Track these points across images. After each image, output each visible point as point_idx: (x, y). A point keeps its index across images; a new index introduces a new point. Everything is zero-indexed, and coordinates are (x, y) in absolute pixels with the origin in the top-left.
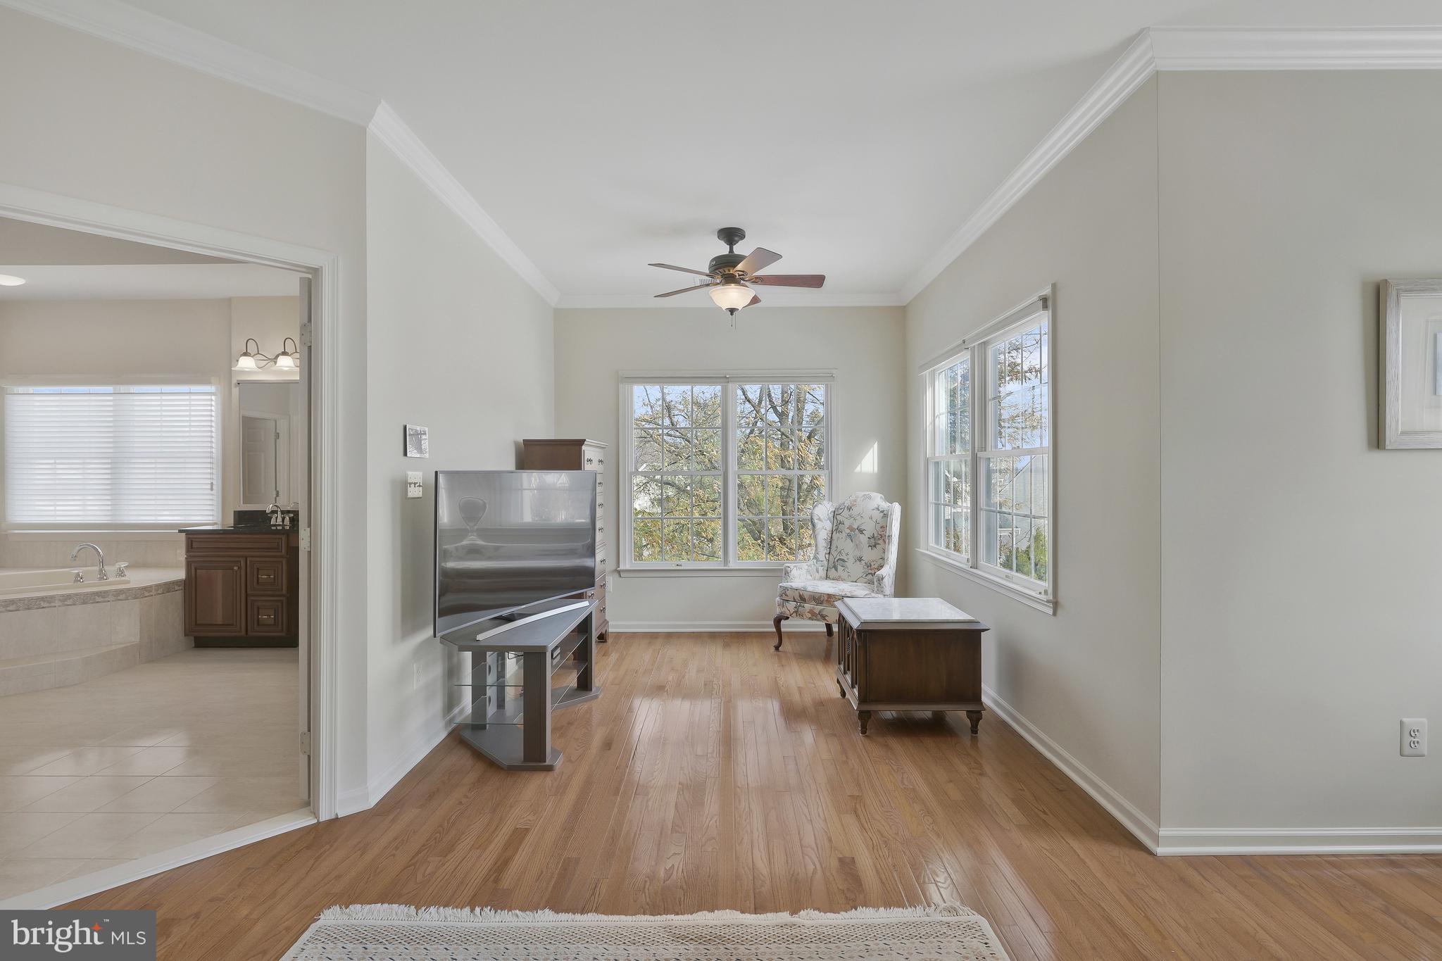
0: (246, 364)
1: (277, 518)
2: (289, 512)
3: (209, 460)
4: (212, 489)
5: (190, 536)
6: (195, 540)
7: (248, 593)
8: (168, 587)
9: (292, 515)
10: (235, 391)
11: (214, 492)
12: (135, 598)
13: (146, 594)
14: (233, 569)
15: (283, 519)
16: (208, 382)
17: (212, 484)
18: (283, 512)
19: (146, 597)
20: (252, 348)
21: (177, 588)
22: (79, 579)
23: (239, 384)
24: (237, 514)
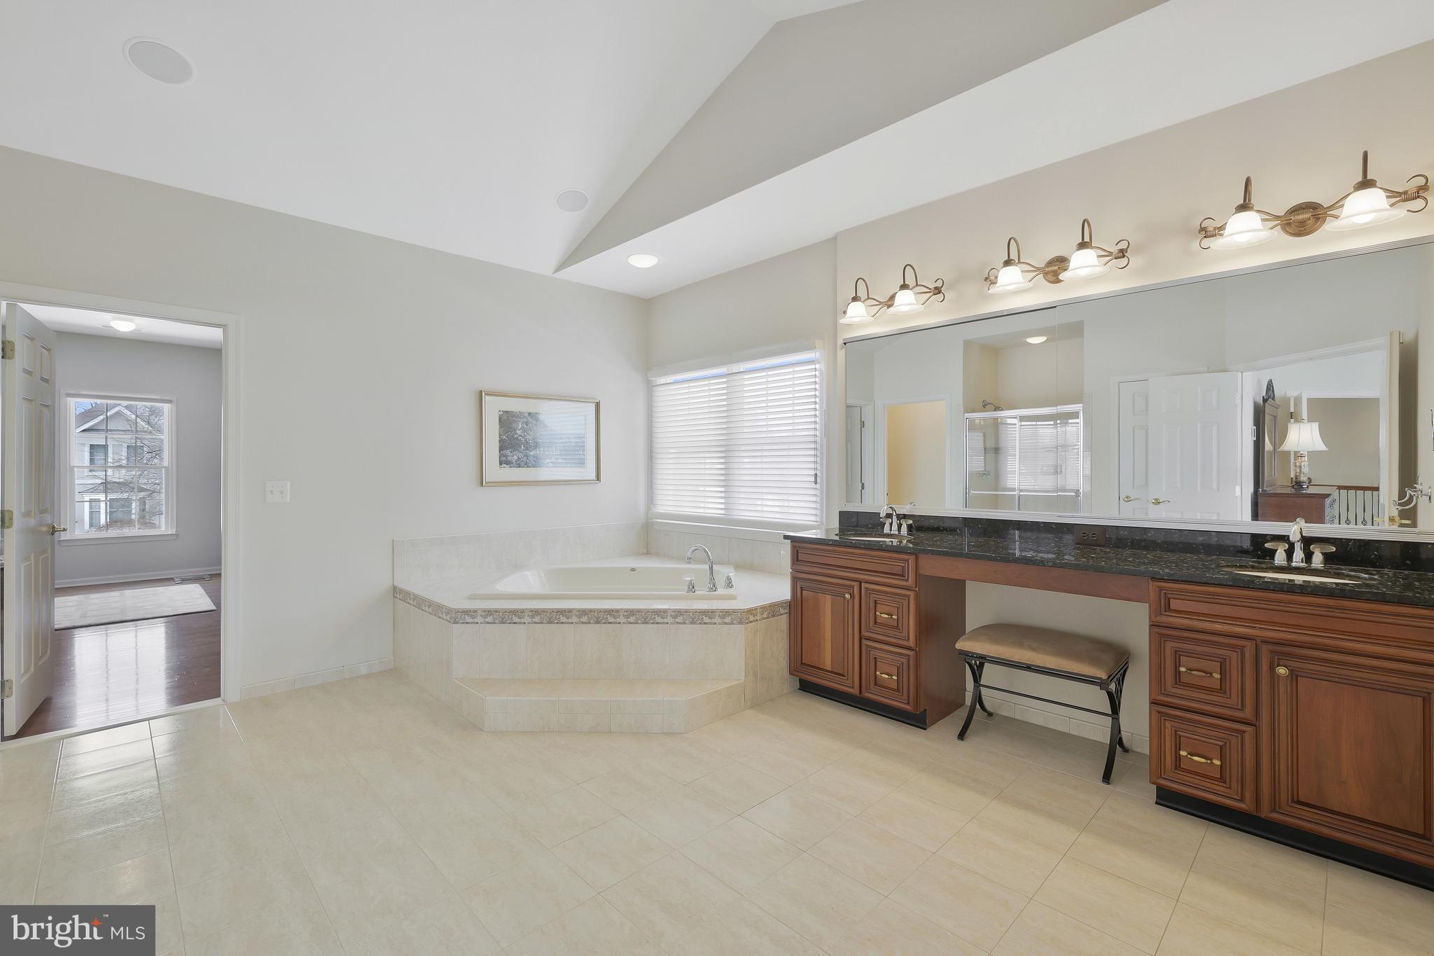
0: (857, 312)
1: (891, 524)
2: (905, 517)
3: (813, 446)
4: (816, 483)
5: (797, 544)
6: (800, 547)
7: (863, 633)
8: (772, 610)
9: (911, 522)
10: (841, 354)
11: (818, 486)
12: (740, 623)
13: (752, 618)
14: (844, 597)
15: (900, 526)
16: (812, 348)
17: (816, 475)
18: (900, 517)
19: (751, 622)
20: (862, 293)
21: (782, 611)
22: (692, 588)
23: (845, 344)
24: (842, 515)
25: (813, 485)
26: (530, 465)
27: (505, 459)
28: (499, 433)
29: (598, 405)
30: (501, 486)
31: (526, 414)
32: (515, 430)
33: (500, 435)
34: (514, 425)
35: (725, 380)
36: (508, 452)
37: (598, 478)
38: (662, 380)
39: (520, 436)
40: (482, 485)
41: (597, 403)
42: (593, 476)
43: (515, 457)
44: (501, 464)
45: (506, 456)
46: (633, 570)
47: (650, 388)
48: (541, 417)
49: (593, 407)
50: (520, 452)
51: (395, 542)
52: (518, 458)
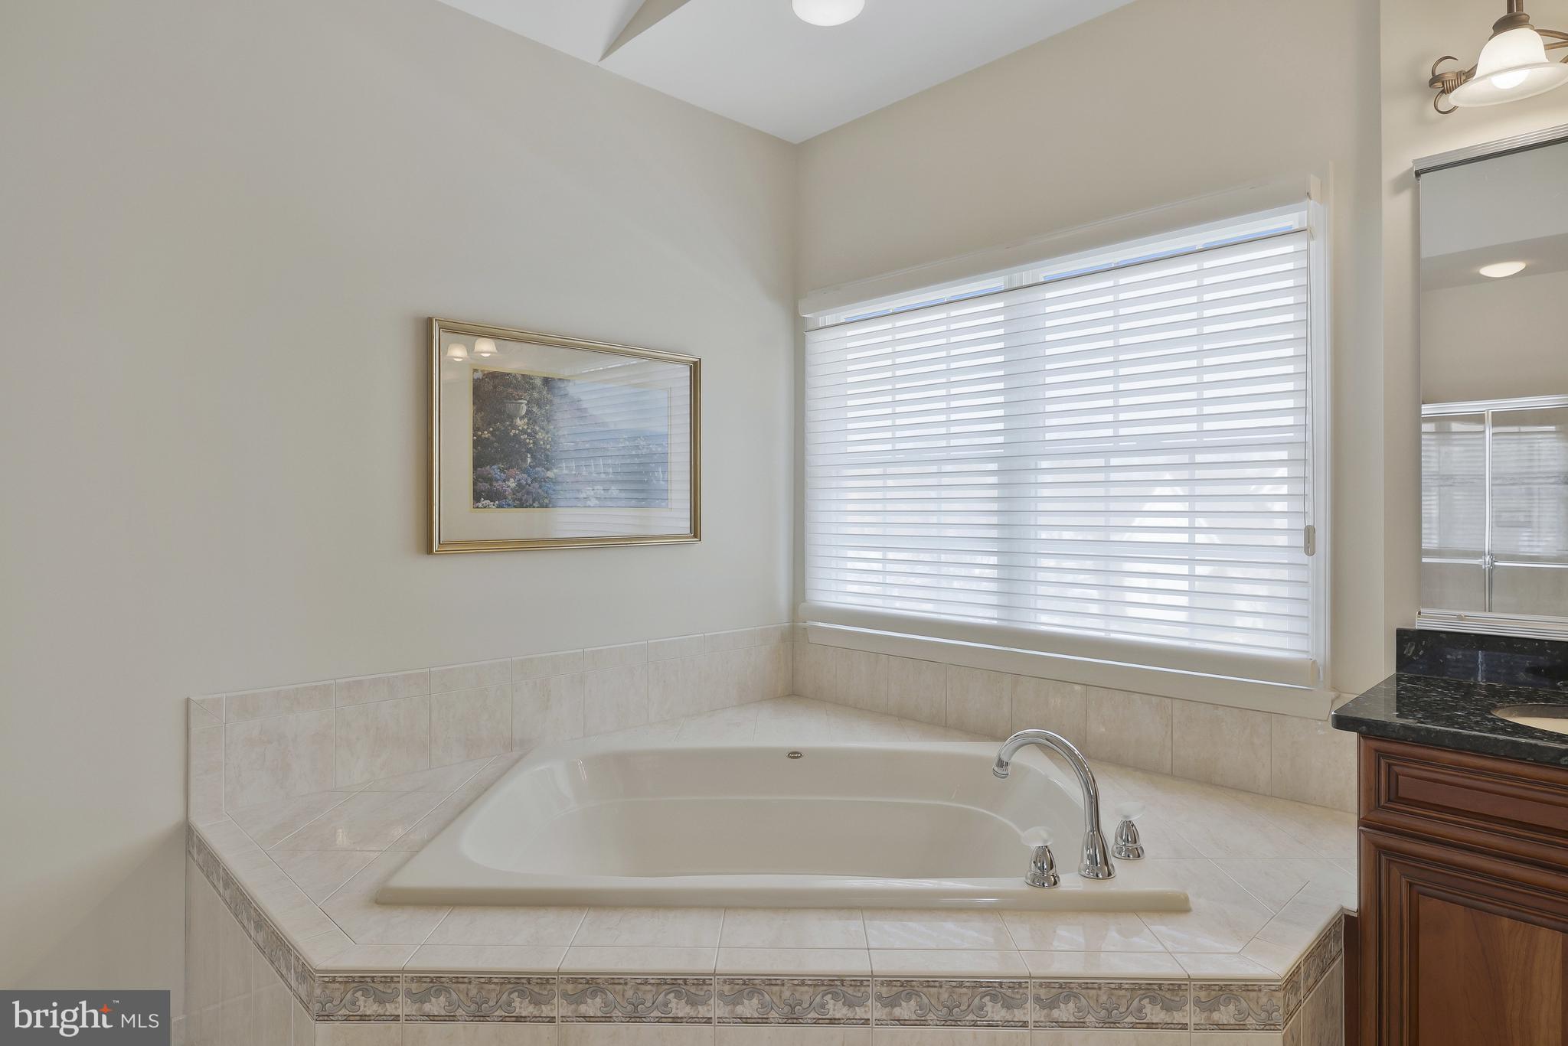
5: (1385, 746)
6: (1394, 758)
8: (1321, 955)
11: (1318, 562)
12: (1268, 1024)
13: (1293, 1002)
19: (1291, 1015)
21: (1335, 948)
22: (1045, 868)
23: (1418, 174)
24: (1404, 637)
25: (1304, 558)
26: (546, 501)
27: (487, 486)
28: (474, 425)
29: (695, 369)
30: (478, 552)
31: (538, 382)
32: (511, 417)
33: (476, 429)
34: (510, 407)
35: (1001, 305)
36: (494, 471)
37: (696, 531)
38: (829, 319)
39: (524, 432)
40: (429, 550)
41: (695, 363)
42: (684, 526)
43: (512, 484)
44: (477, 497)
45: (490, 480)
46: (794, 755)
47: (799, 332)
48: (572, 390)
49: (685, 373)
50: (524, 471)
51: (193, 706)
52: (519, 485)
